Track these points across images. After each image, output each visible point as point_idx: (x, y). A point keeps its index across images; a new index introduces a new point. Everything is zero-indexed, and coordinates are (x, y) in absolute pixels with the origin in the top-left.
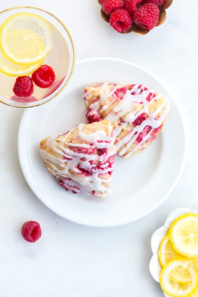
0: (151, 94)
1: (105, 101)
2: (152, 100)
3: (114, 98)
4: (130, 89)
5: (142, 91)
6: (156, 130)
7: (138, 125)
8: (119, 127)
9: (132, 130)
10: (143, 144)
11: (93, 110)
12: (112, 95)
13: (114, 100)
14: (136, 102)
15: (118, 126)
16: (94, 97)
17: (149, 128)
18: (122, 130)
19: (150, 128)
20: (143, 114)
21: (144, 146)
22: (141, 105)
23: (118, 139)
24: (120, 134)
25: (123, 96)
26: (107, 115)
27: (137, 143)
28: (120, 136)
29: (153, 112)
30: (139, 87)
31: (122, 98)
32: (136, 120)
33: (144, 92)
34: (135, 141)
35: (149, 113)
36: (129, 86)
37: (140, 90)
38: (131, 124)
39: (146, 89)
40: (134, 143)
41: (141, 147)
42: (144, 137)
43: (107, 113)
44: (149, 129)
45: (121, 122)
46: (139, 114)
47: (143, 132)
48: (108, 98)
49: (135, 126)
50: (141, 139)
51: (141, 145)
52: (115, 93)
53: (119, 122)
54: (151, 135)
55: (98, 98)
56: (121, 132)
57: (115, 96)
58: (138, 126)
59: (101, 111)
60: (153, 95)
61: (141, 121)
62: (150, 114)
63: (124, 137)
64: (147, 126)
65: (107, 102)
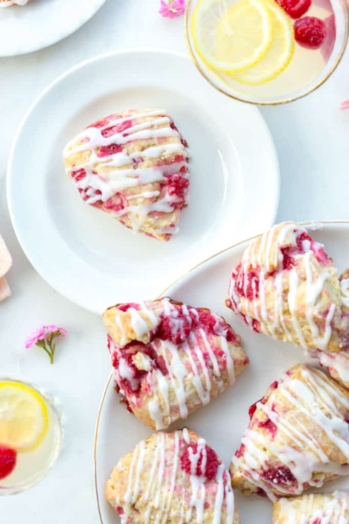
0: (77, 179)
1: (143, 203)
2: (78, 168)
3: (128, 201)
4: (100, 202)
5: (86, 190)
6: (98, 125)
7: (116, 145)
8: (145, 157)
9: (129, 142)
10: (127, 116)
11: (168, 203)
12: (128, 206)
13: (128, 198)
14: (101, 178)
15: (145, 159)
16: (158, 220)
17: (106, 133)
18: (143, 149)
19: (104, 133)
20: (101, 156)
21: (127, 113)
22: (97, 169)
23: (156, 141)
24: (149, 146)
25: (114, 196)
26: (153, 184)
27: (133, 122)
28: (151, 142)
29: (87, 150)
30: (88, 197)
31: (118, 194)
32: (115, 153)
33: (84, 187)
34: (135, 125)
35: (91, 153)
36: (100, 207)
37: (88, 193)
38: (125, 151)
39: (81, 190)
40: (138, 124)
41: (133, 114)
42: (118, 124)
43: (151, 185)
44: (107, 131)
45: (138, 163)
46: (105, 159)
47: (116, 132)
48: (136, 205)
49: (121, 145)
50: (124, 123)
51: (130, 116)
52: (123, 208)
53: (139, 164)
54: (107, 123)
55: (151, 214)
56: (146, 149)
57: (125, 204)
58: (118, 143)
59: (157, 193)
60: (76, 176)
61: (109, 147)
62: (91, 151)
63: (145, 139)
64: (106, 137)
65: (141, 200)
